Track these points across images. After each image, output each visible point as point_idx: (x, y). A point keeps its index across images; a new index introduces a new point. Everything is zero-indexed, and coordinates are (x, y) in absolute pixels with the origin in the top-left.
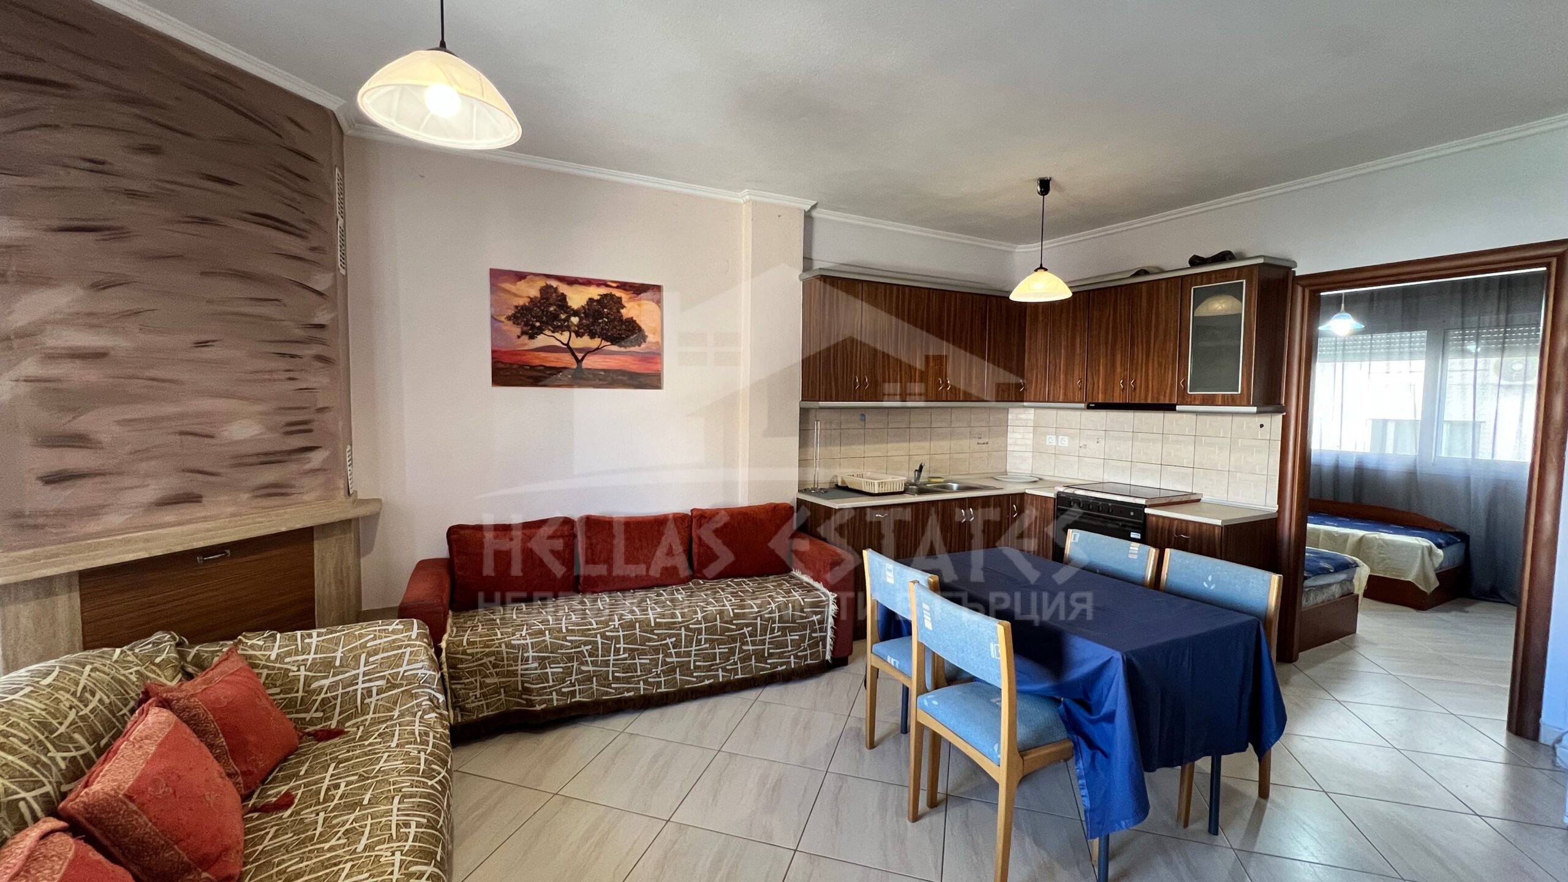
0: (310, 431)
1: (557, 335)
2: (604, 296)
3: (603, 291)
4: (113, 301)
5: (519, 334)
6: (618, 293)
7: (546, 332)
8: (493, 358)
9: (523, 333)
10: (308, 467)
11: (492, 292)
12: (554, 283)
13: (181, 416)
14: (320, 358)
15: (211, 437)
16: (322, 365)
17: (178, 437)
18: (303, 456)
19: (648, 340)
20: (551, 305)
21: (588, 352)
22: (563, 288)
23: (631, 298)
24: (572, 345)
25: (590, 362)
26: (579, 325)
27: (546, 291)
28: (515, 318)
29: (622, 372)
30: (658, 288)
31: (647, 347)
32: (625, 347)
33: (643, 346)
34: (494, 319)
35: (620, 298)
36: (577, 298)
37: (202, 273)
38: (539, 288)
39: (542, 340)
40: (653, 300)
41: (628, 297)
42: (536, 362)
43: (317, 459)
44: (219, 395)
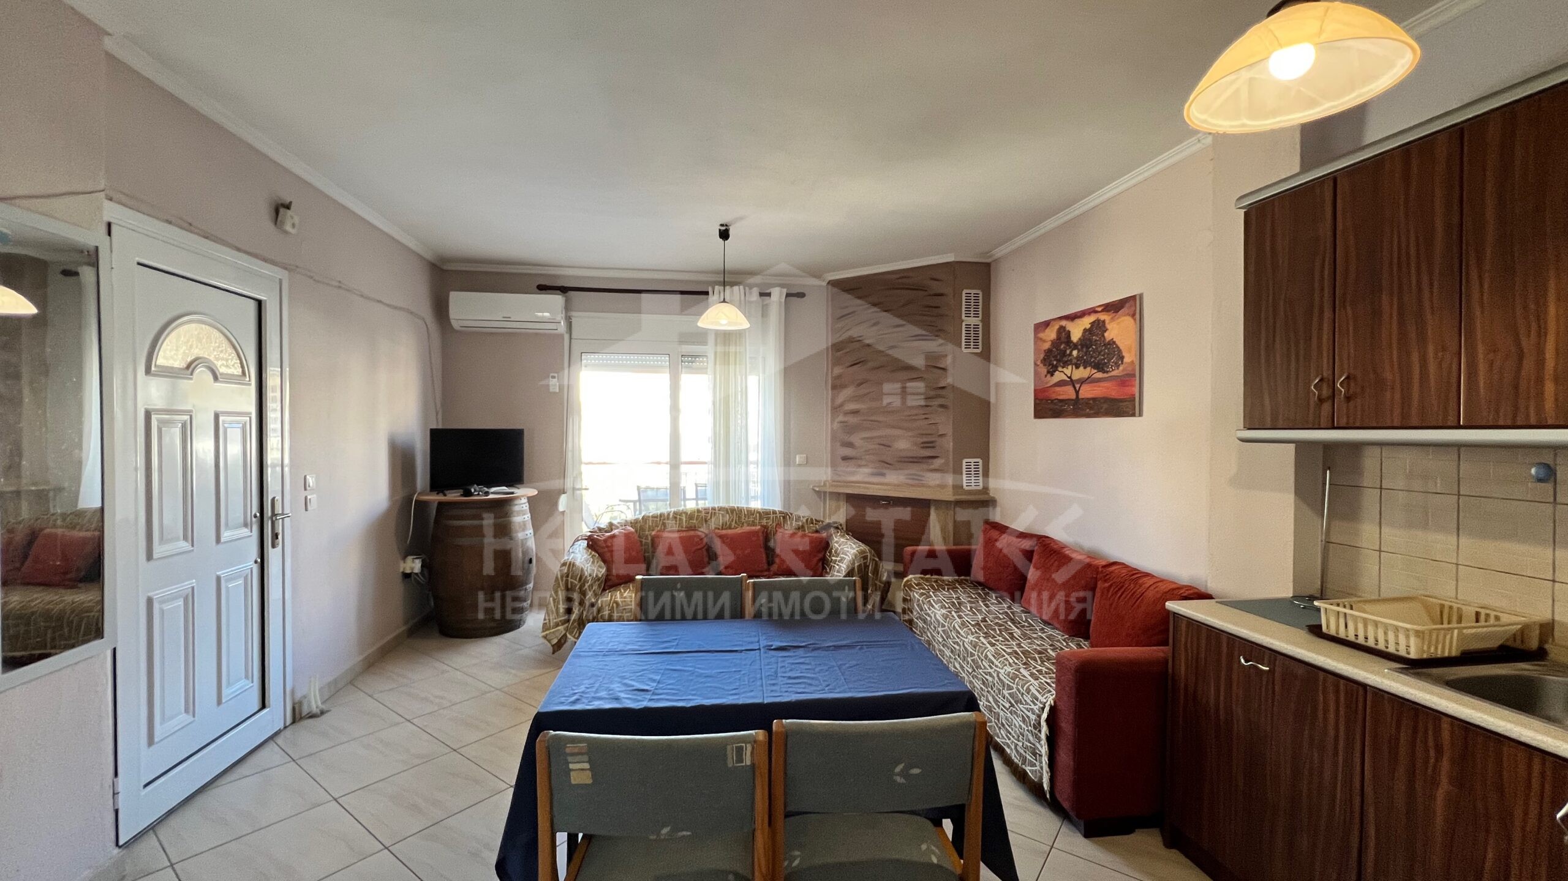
0: (933, 447)
1: (1065, 370)
2: (1093, 324)
3: (1092, 318)
4: (863, 390)
5: (1046, 373)
6: (1103, 317)
7: (1060, 369)
8: (1035, 396)
9: (1048, 372)
10: (932, 467)
11: (1035, 343)
12: (1064, 323)
13: (880, 437)
14: (942, 406)
15: (889, 446)
16: (942, 410)
17: (878, 446)
18: (930, 461)
19: (1126, 360)
20: (1061, 343)
21: (1083, 381)
22: (1069, 325)
23: (1112, 318)
24: (1074, 378)
25: (1086, 392)
26: (1078, 358)
27: (1062, 329)
28: (1044, 361)
29: (1106, 400)
30: (1133, 298)
31: (1123, 371)
32: (1107, 372)
33: (1121, 368)
34: (1035, 364)
35: (1104, 321)
36: (1076, 332)
37: (893, 371)
38: (1055, 330)
39: (1059, 376)
40: (1128, 315)
41: (1110, 317)
42: (1054, 396)
43: (937, 463)
44: (893, 427)
